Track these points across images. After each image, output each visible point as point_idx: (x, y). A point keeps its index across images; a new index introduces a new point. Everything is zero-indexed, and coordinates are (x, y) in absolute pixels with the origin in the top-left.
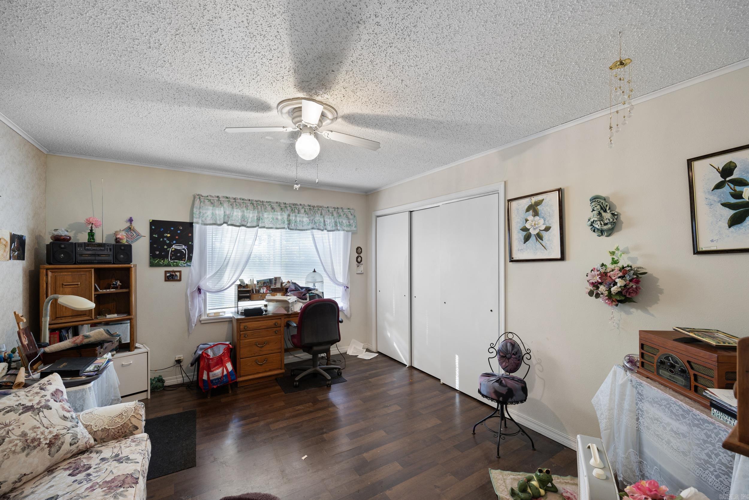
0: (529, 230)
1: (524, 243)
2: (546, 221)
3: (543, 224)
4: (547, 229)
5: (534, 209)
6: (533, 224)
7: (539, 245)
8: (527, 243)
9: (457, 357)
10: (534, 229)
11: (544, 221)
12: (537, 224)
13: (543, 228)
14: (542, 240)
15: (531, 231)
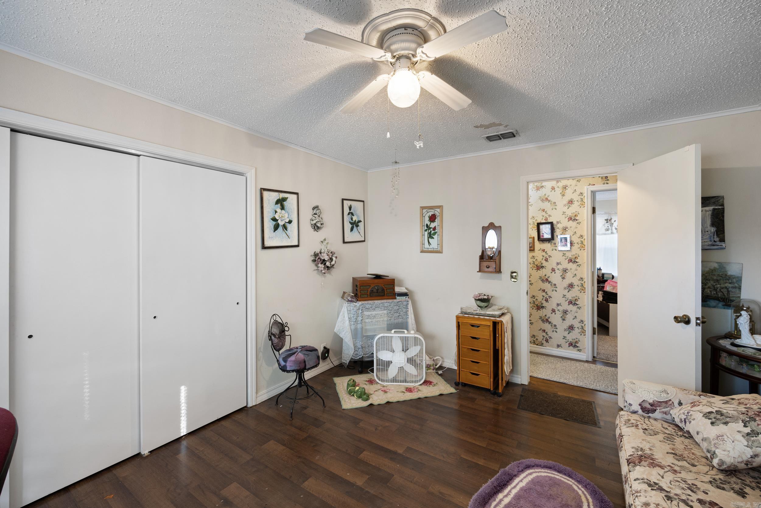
0: (277, 220)
1: (274, 232)
2: (289, 215)
3: (288, 218)
4: (290, 222)
5: (281, 202)
6: (281, 216)
7: (285, 235)
8: (276, 231)
9: (183, 389)
10: (282, 220)
11: (288, 215)
12: (284, 217)
13: (287, 221)
14: (287, 231)
15: (279, 222)
